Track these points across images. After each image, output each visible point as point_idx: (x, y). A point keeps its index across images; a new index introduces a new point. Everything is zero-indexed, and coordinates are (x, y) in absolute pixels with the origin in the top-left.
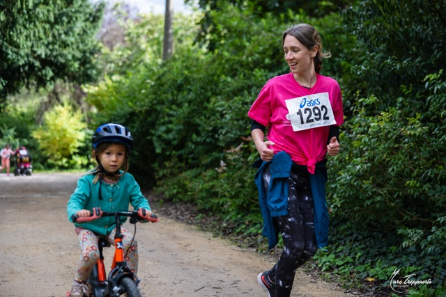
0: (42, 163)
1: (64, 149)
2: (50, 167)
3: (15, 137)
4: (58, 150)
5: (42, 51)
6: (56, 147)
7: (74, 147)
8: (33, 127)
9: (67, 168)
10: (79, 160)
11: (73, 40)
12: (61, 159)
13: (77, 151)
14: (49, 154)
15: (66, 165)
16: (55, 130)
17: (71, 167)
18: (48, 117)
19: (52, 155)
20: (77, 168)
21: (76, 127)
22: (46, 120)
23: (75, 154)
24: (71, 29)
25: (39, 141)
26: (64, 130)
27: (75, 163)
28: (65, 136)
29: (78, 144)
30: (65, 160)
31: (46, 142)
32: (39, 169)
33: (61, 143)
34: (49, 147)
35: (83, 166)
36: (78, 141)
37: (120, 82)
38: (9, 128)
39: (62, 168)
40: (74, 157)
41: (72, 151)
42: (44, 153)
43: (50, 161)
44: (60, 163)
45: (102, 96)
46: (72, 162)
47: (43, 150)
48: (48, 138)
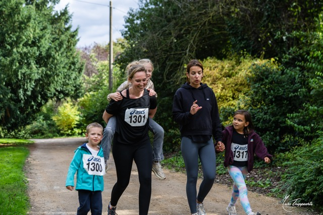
0: (58, 133)
1: (69, 125)
2: (62, 135)
3: (43, 120)
4: (66, 126)
6: (65, 124)
7: (74, 124)
8: (52, 114)
9: (71, 135)
10: (77, 131)
12: (68, 131)
13: (76, 126)
14: (61, 128)
15: (71, 133)
16: (64, 115)
17: (73, 134)
18: (60, 109)
19: (63, 129)
20: (76, 135)
21: (75, 114)
22: (59, 110)
23: (75, 127)
25: (56, 122)
26: (69, 116)
27: (75, 132)
28: (69, 118)
29: (76, 123)
30: (69, 131)
31: (59, 122)
32: (56, 136)
33: (67, 122)
34: (61, 124)
35: (79, 134)
36: (76, 121)
38: (40, 116)
39: (68, 135)
40: (74, 129)
41: (73, 126)
42: (59, 128)
43: (61, 132)
44: (67, 133)
46: (73, 132)
47: (58, 126)
48: (60, 120)
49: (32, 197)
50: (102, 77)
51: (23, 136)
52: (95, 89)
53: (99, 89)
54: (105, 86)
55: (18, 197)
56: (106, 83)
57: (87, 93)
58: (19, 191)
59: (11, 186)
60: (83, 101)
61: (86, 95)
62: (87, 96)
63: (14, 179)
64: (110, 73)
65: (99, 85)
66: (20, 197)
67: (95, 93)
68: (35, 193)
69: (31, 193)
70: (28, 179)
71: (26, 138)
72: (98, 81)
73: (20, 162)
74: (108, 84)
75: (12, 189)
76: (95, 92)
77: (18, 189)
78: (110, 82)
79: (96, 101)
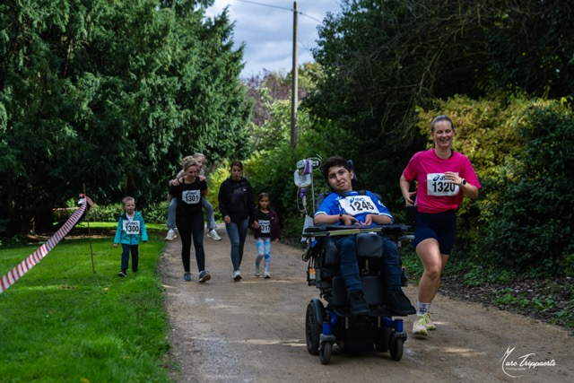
5: (211, 144)
11: (231, 134)
24: (230, 128)
37: (266, 156)
45: (253, 166)
49: (171, 314)
50: (280, 127)
51: (156, 218)
52: (269, 145)
53: (274, 146)
54: (285, 141)
55: (150, 313)
56: (286, 135)
57: (256, 152)
58: (152, 303)
59: (140, 295)
60: (249, 165)
61: (254, 155)
62: (256, 157)
63: (144, 285)
64: (293, 120)
65: (275, 139)
66: (154, 313)
67: (269, 152)
68: (176, 308)
69: (170, 308)
70: (165, 286)
71: (159, 222)
72: (273, 133)
73: (152, 260)
74: (289, 138)
75: (141, 300)
76: (268, 150)
77: (150, 300)
78: (293, 134)
79: (270, 165)
